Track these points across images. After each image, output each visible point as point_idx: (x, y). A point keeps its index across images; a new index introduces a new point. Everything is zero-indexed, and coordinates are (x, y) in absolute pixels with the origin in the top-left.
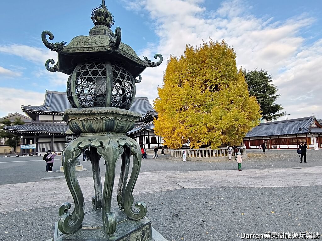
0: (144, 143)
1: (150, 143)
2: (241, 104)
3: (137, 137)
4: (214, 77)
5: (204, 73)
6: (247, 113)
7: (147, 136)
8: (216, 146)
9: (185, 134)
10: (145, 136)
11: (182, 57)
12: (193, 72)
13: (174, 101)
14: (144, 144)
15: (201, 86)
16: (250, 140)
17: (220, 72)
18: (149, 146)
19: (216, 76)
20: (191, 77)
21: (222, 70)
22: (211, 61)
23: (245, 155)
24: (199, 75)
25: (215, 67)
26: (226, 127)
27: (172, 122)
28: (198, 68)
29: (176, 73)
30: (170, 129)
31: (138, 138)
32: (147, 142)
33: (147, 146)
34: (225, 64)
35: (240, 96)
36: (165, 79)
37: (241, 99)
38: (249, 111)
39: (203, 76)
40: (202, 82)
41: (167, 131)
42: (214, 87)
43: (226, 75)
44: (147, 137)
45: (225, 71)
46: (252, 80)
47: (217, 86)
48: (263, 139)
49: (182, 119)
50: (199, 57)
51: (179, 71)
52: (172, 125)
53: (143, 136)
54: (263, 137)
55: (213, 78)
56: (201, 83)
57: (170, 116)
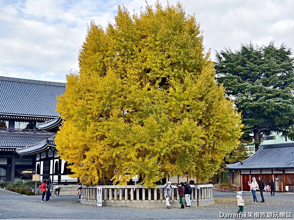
0: (51, 173)
1: (62, 172)
2: (202, 113)
3: (40, 160)
4: (158, 65)
5: (145, 56)
6: (215, 127)
7: (58, 160)
8: (151, 182)
9: (102, 159)
10: (53, 158)
11: (110, 26)
12: (126, 53)
13: (89, 102)
14: (51, 175)
15: (140, 79)
16: (250, 174)
17: (169, 57)
18: (59, 178)
19: (162, 63)
20: (123, 61)
21: (171, 53)
22: (154, 38)
23: (206, 200)
24: (135, 59)
25: (160, 49)
26: (164, 151)
27: (82, 138)
28: (134, 48)
29: (98, 54)
30: (77, 150)
31: (42, 162)
32: (57, 172)
33: (56, 178)
34: (177, 45)
35: (201, 99)
36: (81, 61)
37: (202, 104)
38: (218, 124)
39: (143, 62)
40: (141, 71)
41: (73, 152)
42: (159, 81)
43: (180, 62)
44: (57, 162)
45: (177, 56)
46: (263, 63)
47: (164, 79)
48: (272, 174)
49: (100, 133)
50: (137, 29)
51: (102, 51)
52: (82, 143)
53: (51, 158)
54: (272, 169)
55: (157, 67)
56: (139, 73)
57: (80, 128)
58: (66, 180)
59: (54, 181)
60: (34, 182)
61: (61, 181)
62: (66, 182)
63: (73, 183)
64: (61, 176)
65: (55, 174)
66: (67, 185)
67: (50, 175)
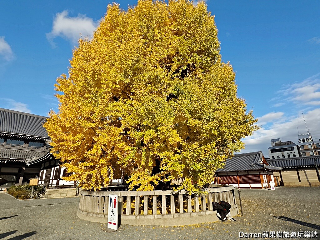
0: (51, 178)
7: (58, 167)
10: (54, 166)
31: (45, 170)
32: (57, 177)
33: (55, 182)
44: (57, 169)
58: (63, 184)
59: (53, 185)
60: (31, 187)
61: (59, 185)
62: (63, 186)
63: (70, 187)
64: (60, 180)
65: (55, 179)
66: (64, 188)
67: (50, 180)
